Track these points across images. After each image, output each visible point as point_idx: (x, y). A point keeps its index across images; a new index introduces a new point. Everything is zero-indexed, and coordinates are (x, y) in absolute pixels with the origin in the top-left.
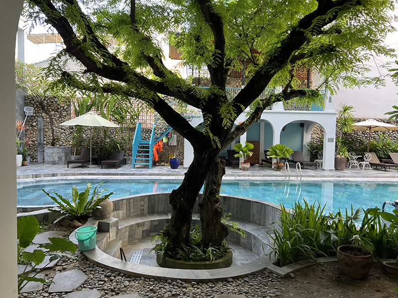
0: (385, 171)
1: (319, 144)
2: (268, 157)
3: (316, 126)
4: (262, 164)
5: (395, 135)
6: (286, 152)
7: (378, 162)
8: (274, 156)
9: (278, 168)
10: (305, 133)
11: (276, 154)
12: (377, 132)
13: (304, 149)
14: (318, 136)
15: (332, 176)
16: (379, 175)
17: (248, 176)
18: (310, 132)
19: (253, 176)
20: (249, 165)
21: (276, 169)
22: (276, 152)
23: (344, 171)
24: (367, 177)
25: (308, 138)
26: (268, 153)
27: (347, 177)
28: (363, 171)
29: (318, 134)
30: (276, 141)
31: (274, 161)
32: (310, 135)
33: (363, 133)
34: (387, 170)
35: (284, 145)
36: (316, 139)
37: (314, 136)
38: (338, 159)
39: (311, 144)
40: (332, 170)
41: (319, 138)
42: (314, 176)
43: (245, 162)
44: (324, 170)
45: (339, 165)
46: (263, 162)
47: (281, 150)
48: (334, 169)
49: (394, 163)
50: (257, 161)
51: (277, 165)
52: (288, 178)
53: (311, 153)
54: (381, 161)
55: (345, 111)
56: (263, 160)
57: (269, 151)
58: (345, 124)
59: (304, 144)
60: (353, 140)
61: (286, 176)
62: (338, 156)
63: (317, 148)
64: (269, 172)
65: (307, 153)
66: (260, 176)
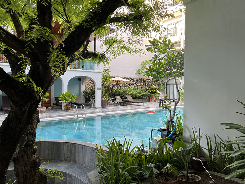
0: (126, 106)
1: (90, 91)
2: (60, 102)
3: (88, 80)
4: (53, 107)
5: (127, 86)
6: (73, 98)
7: (121, 101)
8: (64, 101)
9: (67, 110)
10: (81, 85)
11: (65, 99)
12: (119, 84)
13: (81, 95)
14: (89, 86)
15: (103, 112)
16: (125, 109)
17: (46, 117)
18: (85, 84)
19: (51, 117)
20: (46, 109)
21: (66, 110)
22: (65, 98)
23: (107, 108)
24: (120, 110)
25: (83, 88)
26: (60, 99)
27: (111, 111)
28: (116, 107)
29: (89, 85)
30: (65, 90)
31: (64, 104)
32: (85, 86)
33: (113, 85)
34: (127, 105)
35: (71, 93)
36: (88, 88)
37: (87, 86)
38: (103, 101)
39: (85, 91)
40: (100, 108)
41: (90, 88)
42: (92, 113)
43: (42, 107)
44: (96, 108)
45: (104, 104)
46: (54, 106)
47: (69, 97)
48: (101, 107)
49: (129, 101)
50: (49, 105)
51: (66, 107)
52: (76, 116)
53: (86, 97)
54: (123, 100)
55: (105, 71)
56: (53, 104)
57: (60, 97)
58: (107, 79)
59: (81, 91)
60: (108, 89)
61: (75, 115)
62: (103, 99)
63: (89, 94)
64: (61, 113)
65: (83, 98)
66: (55, 117)
